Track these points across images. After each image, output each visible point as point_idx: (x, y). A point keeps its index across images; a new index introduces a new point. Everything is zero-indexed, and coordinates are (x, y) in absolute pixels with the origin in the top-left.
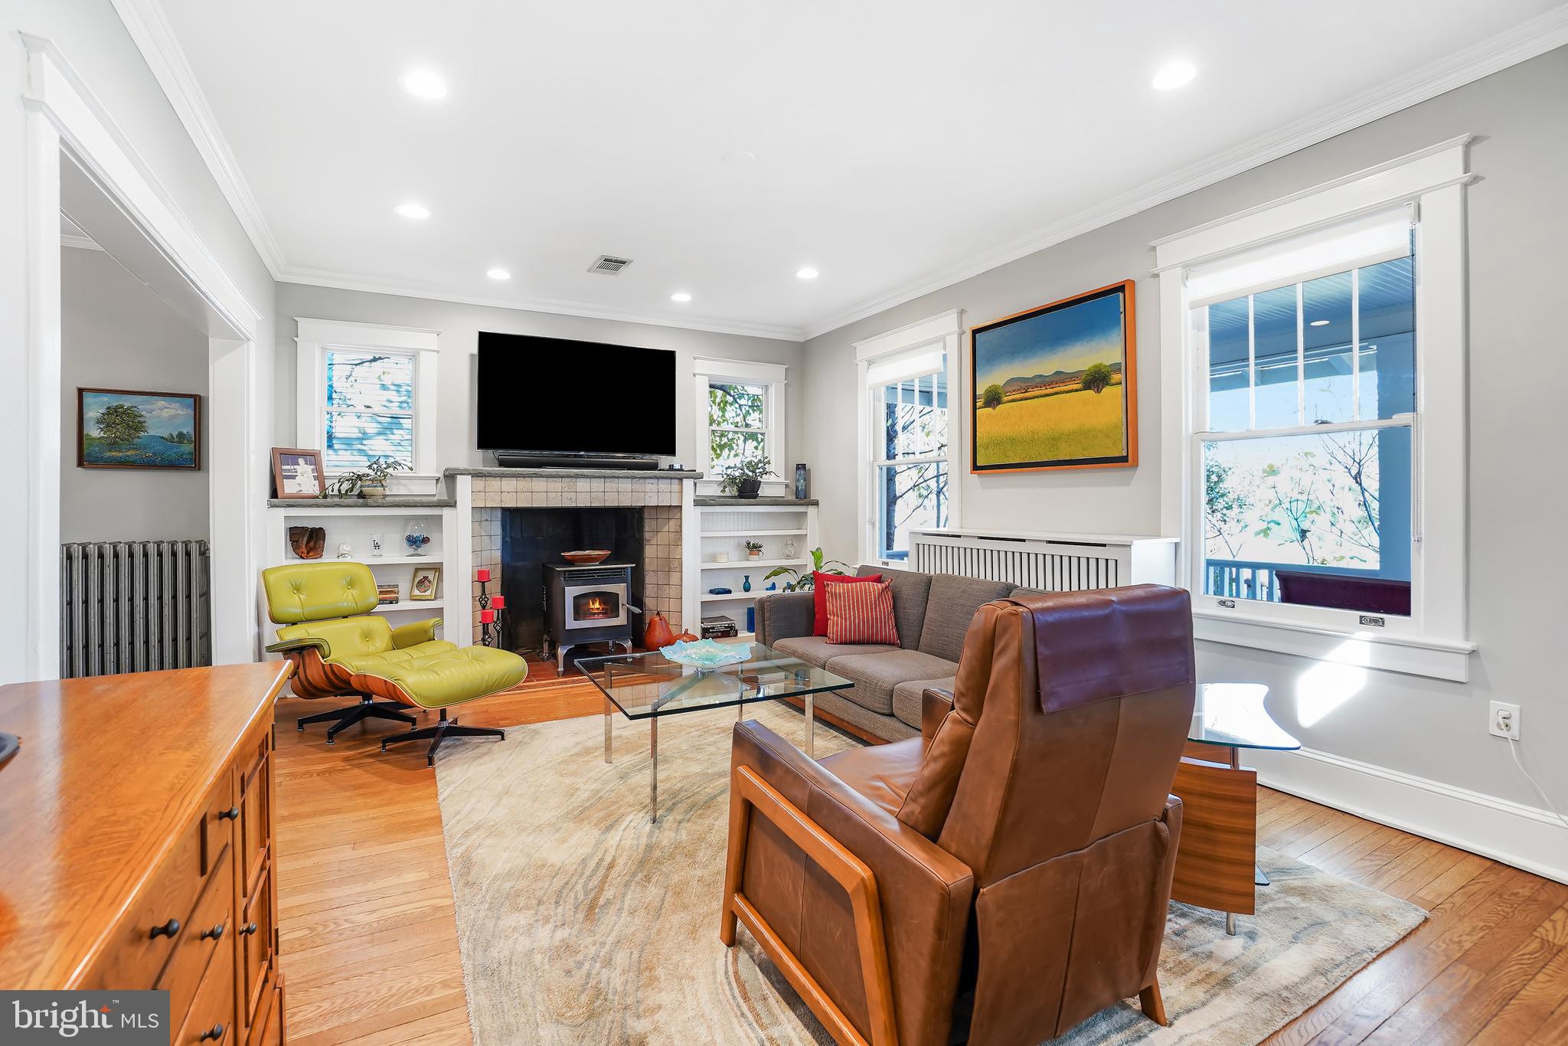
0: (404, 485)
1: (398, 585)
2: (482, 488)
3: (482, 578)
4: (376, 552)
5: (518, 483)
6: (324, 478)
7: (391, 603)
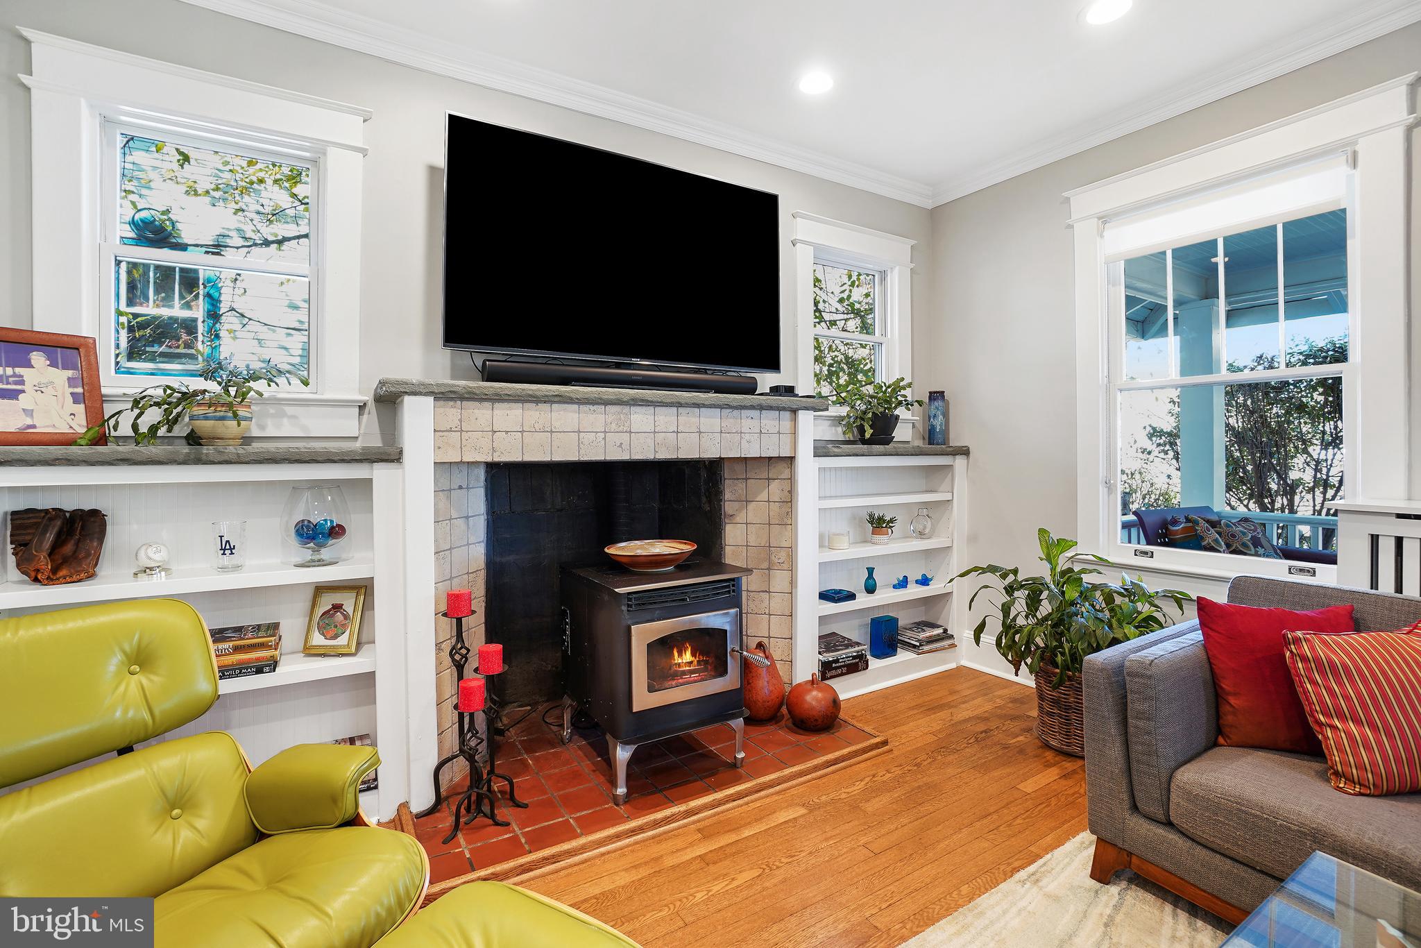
0: (293, 417)
1: (275, 627)
2: (454, 423)
3: (455, 608)
4: (227, 560)
5: (527, 413)
6: (103, 399)
7: (259, 671)
